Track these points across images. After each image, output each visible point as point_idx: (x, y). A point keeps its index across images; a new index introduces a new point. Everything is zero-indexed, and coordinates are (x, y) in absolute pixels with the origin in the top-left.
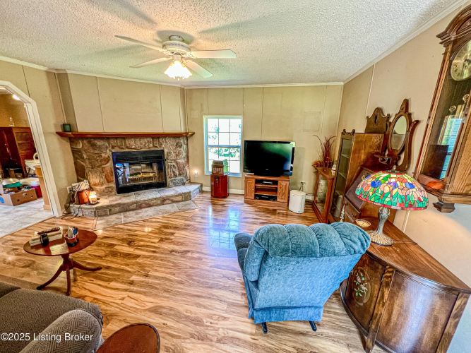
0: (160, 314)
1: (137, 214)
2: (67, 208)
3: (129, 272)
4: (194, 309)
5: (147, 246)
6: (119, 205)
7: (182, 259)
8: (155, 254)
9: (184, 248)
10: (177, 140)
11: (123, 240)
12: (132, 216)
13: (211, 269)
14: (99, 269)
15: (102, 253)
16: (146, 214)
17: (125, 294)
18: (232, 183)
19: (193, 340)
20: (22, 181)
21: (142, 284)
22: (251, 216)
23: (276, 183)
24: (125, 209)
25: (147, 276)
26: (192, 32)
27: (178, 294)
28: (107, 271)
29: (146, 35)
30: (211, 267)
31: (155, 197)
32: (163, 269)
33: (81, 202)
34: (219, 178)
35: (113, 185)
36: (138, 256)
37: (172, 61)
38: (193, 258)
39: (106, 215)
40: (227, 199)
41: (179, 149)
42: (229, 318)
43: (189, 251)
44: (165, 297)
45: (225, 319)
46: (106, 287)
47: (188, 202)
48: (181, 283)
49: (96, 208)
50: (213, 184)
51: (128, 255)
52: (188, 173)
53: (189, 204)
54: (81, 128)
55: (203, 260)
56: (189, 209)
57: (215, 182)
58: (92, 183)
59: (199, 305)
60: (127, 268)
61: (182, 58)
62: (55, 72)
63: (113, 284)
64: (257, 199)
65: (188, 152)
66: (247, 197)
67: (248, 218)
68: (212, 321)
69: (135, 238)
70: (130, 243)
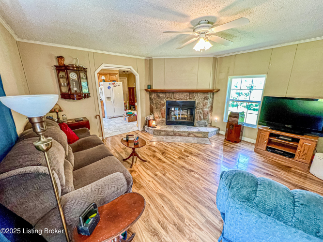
0: (163, 199)
1: (172, 138)
2: (144, 127)
3: (157, 169)
4: (182, 209)
5: (171, 158)
6: (165, 131)
7: (187, 174)
8: (173, 165)
9: (191, 168)
10: (206, 95)
11: (160, 150)
12: (169, 139)
13: (204, 190)
14: (145, 161)
15: (149, 154)
16: (177, 140)
17: (151, 179)
18: (246, 132)
19: (174, 227)
20: (133, 112)
21: (160, 178)
22: (256, 164)
23: (297, 141)
24: (167, 134)
25: (164, 175)
27: (176, 194)
28: (148, 164)
30: (204, 188)
31: (184, 130)
32: (174, 175)
33: (149, 126)
34: (233, 126)
35: (164, 119)
36: (164, 162)
37: (199, 39)
38: (194, 177)
39: (158, 135)
40: (238, 144)
41: (206, 101)
42: (203, 230)
43: (193, 171)
44: (169, 192)
45: (200, 229)
46: (145, 172)
47: (206, 139)
48: (181, 188)
49: (154, 130)
50: (228, 129)
51: (159, 159)
52: (210, 118)
53: (206, 141)
54: (155, 87)
55: (200, 181)
56: (205, 144)
57: (229, 128)
58: (155, 117)
59: (186, 208)
60: (157, 166)
61: (206, 35)
62: (148, 59)
63: (148, 172)
64: (268, 151)
65: (212, 104)
66: (258, 147)
67: (252, 165)
68: (191, 224)
69: (166, 151)
70: (163, 153)
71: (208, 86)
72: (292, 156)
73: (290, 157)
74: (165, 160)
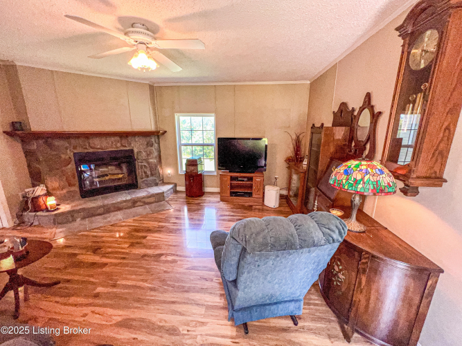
0: (130, 327)
1: (106, 218)
2: (19, 217)
3: (93, 283)
4: (168, 317)
5: (117, 253)
6: (84, 209)
7: (156, 263)
8: (125, 261)
9: (158, 252)
10: (148, 139)
11: (86, 248)
12: (99, 221)
13: (187, 271)
15: (61, 265)
16: (115, 218)
17: (88, 310)
18: (207, 181)
21: (108, 296)
22: (227, 213)
23: (250, 179)
24: (90, 214)
25: (114, 286)
26: (157, 19)
27: (149, 302)
28: (67, 285)
29: (106, 21)
30: (187, 269)
31: (124, 199)
32: (134, 277)
33: (37, 209)
34: (193, 177)
35: (76, 189)
36: (105, 265)
37: (136, 51)
38: (167, 262)
40: (203, 198)
41: (150, 148)
42: (207, 323)
43: (162, 255)
45: (203, 324)
46: (65, 304)
47: (162, 203)
48: (152, 289)
49: (56, 215)
50: (188, 183)
51: (93, 265)
52: (161, 172)
53: (163, 205)
54: (35, 126)
55: (179, 263)
56: (163, 210)
57: (189, 181)
58: (50, 188)
59: (175, 312)
60: (92, 279)
61: (148, 47)
63: (72, 300)
64: (232, 196)
65: (159, 151)
66: (223, 195)
67: (225, 215)
68: (189, 329)
69: (102, 244)
70: (95, 250)
71: (150, 126)
72: (250, 195)
73: (249, 196)
74: (104, 260)
